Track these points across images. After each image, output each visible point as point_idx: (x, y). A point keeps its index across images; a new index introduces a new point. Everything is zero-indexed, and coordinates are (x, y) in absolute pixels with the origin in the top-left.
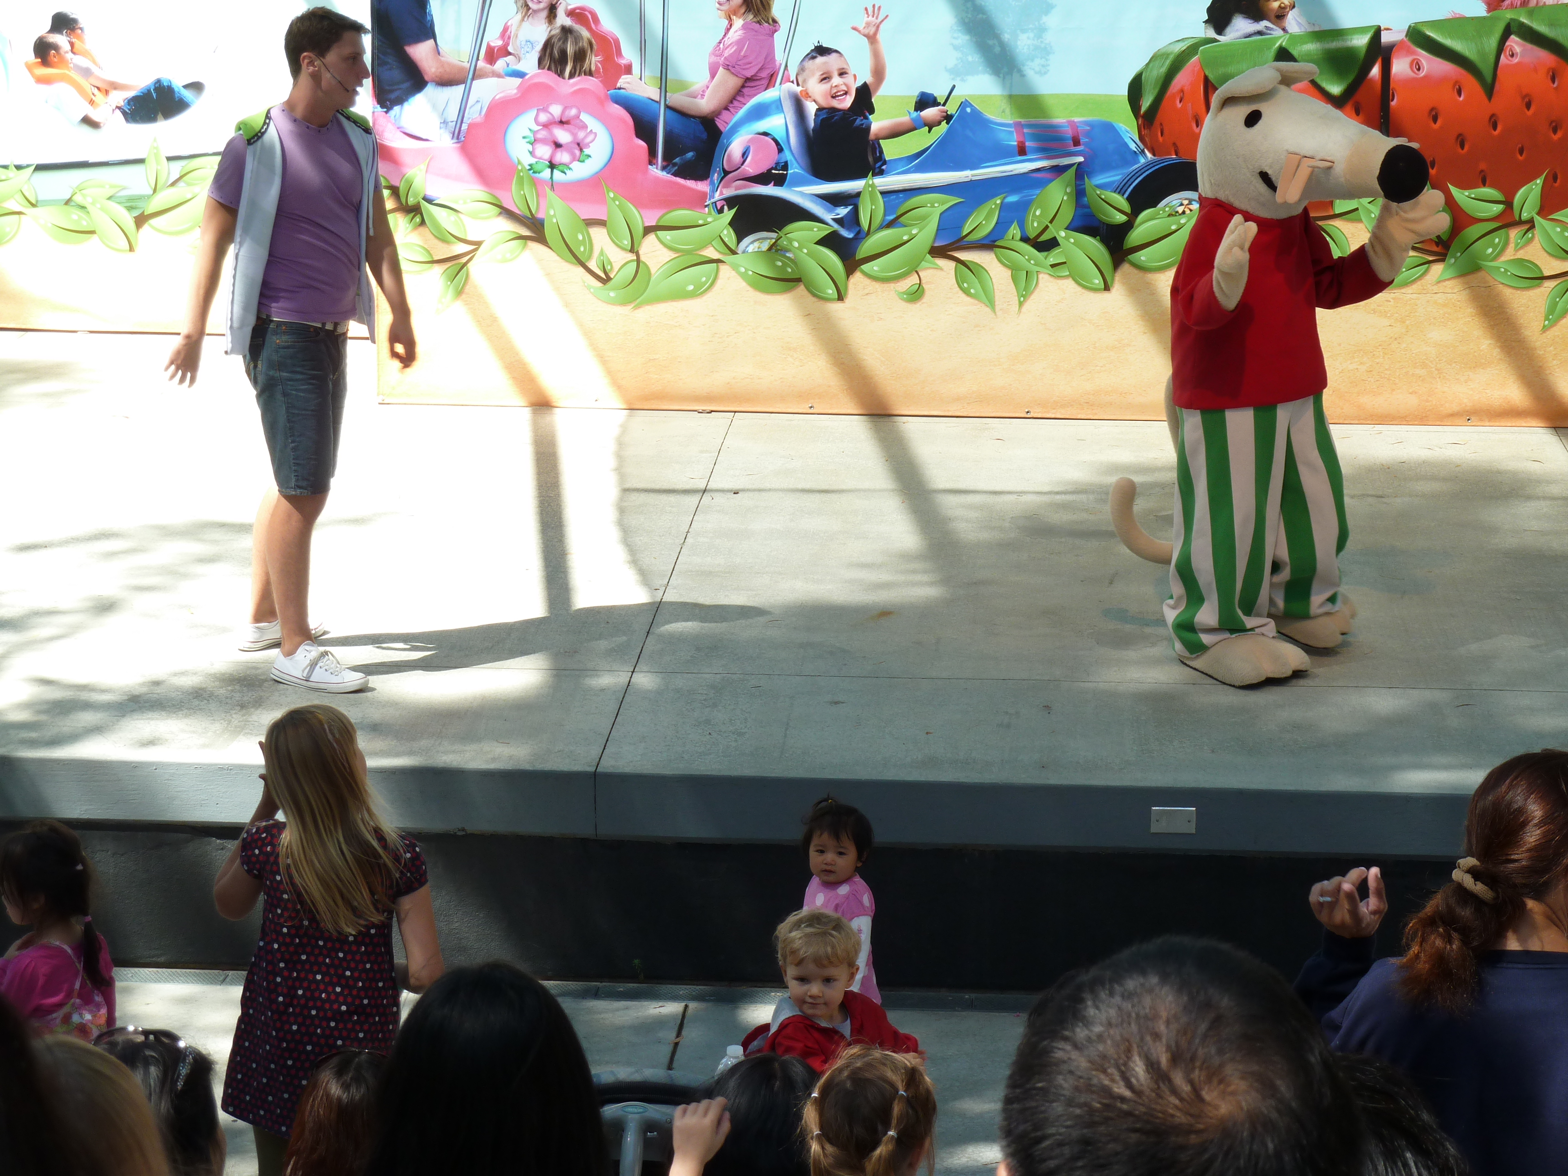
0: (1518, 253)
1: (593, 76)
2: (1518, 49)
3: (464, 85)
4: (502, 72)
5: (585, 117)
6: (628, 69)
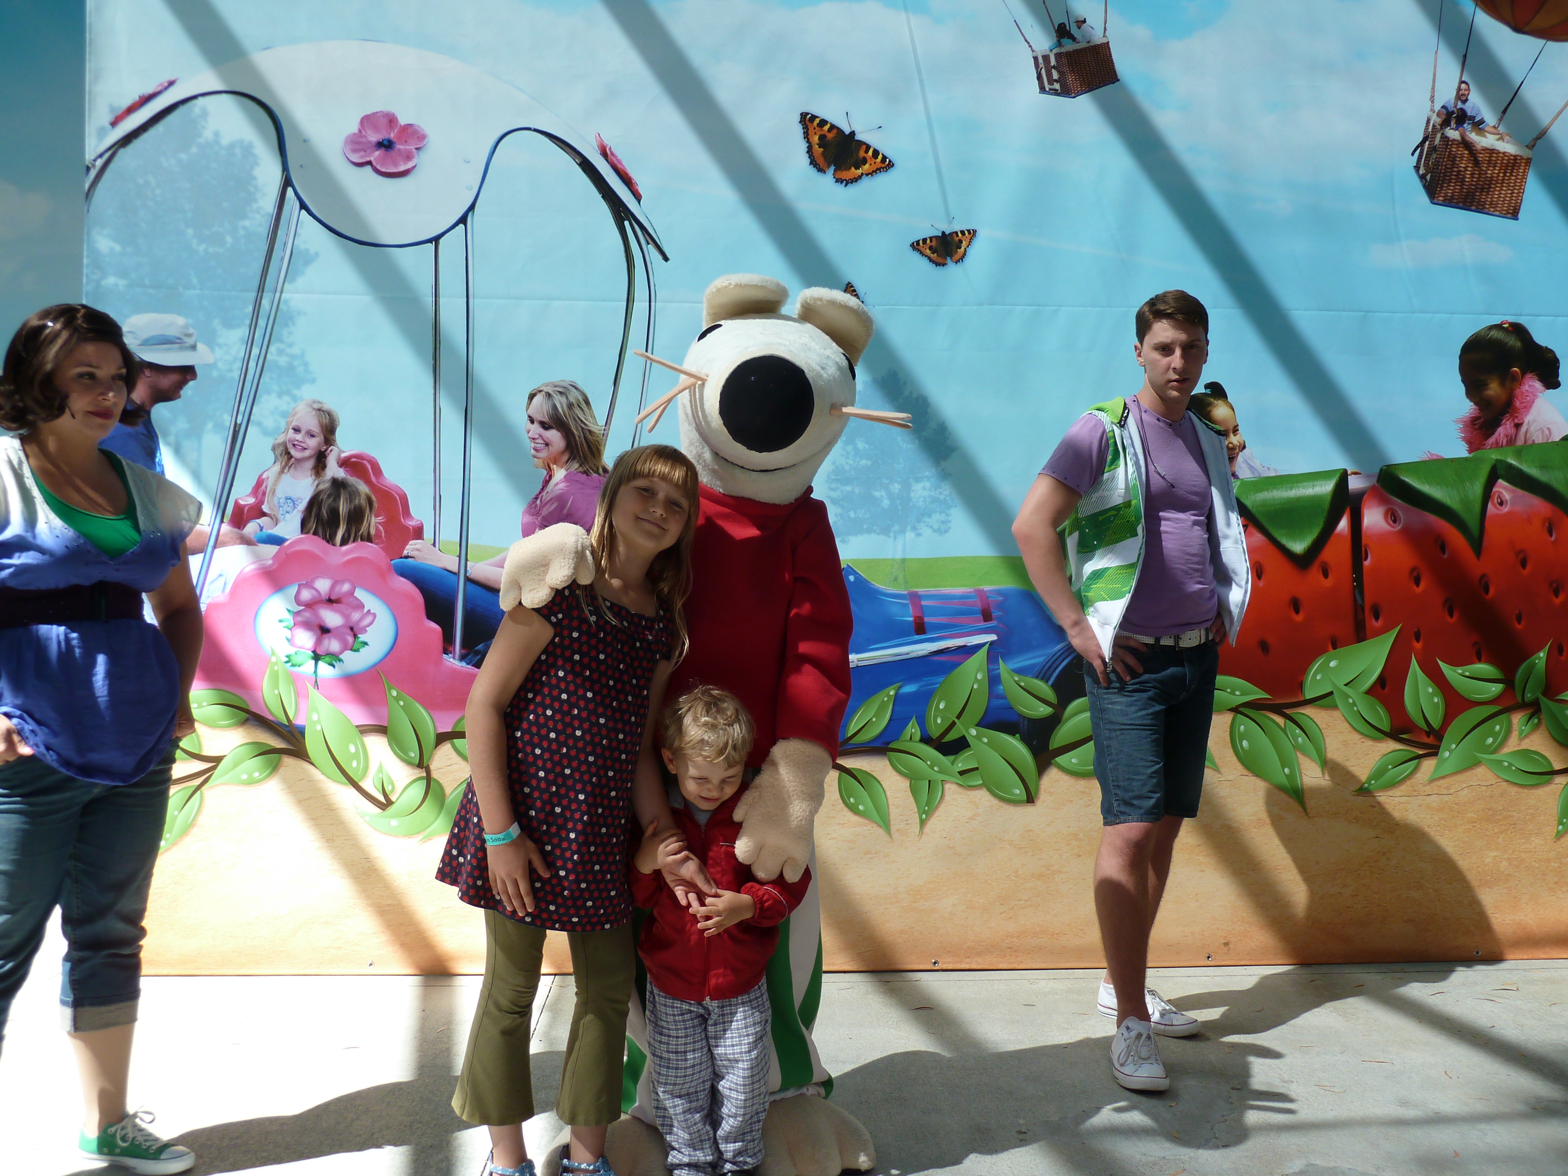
0: (1523, 743)
1: (371, 542)
2: (1507, 496)
3: (203, 554)
4: (253, 537)
5: (361, 594)
6: (418, 533)
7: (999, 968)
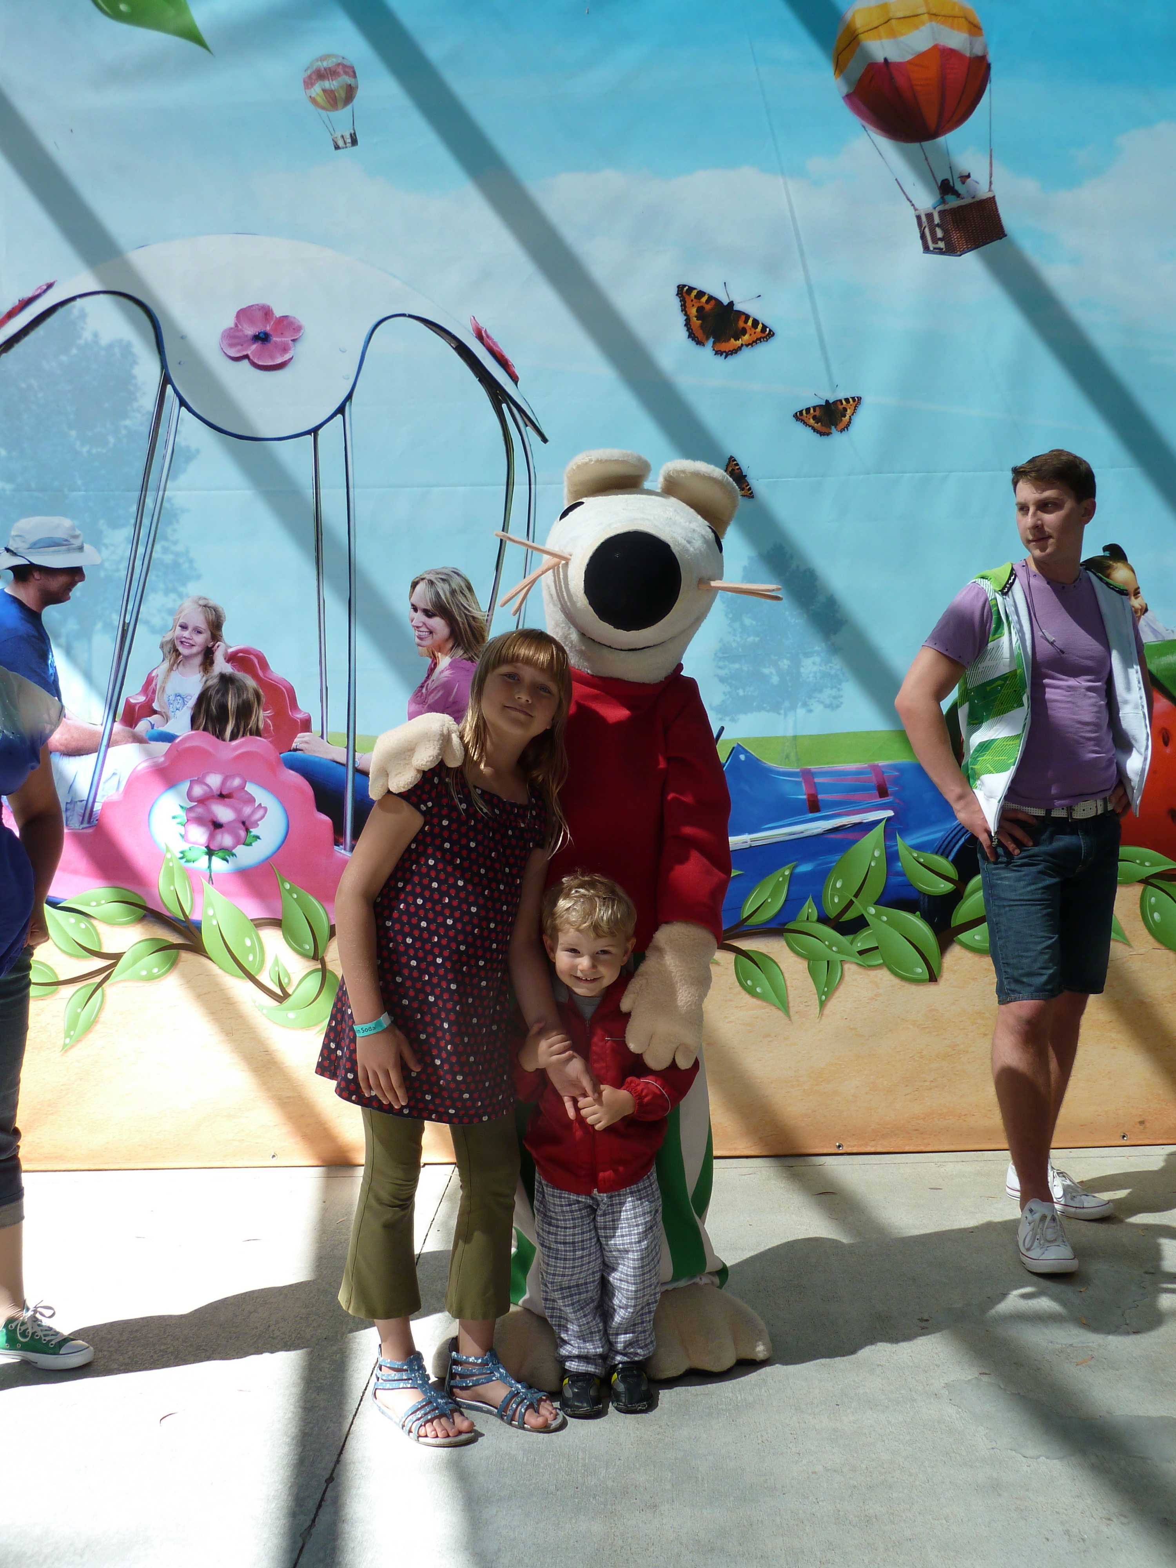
1: (260, 736)
3: (97, 754)
4: (144, 735)
6: (306, 725)
7: (906, 1150)
